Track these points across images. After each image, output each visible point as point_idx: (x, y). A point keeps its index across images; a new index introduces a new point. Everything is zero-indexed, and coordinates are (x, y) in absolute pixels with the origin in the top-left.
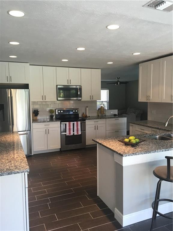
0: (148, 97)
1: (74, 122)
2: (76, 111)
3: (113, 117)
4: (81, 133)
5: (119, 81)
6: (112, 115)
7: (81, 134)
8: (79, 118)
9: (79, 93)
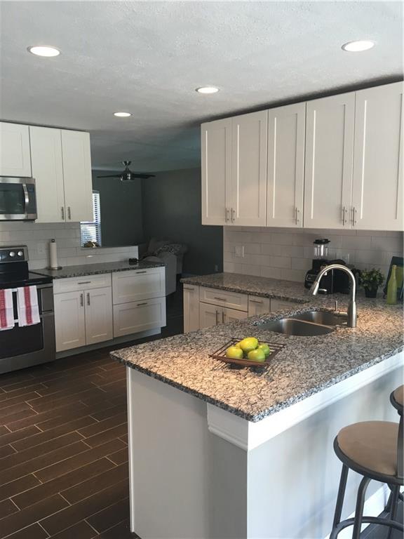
0: (229, 213)
1: (15, 290)
2: (19, 254)
3: (129, 266)
4: (41, 319)
5: (130, 172)
6: (125, 261)
7: (39, 321)
8: (30, 274)
9: (27, 200)
